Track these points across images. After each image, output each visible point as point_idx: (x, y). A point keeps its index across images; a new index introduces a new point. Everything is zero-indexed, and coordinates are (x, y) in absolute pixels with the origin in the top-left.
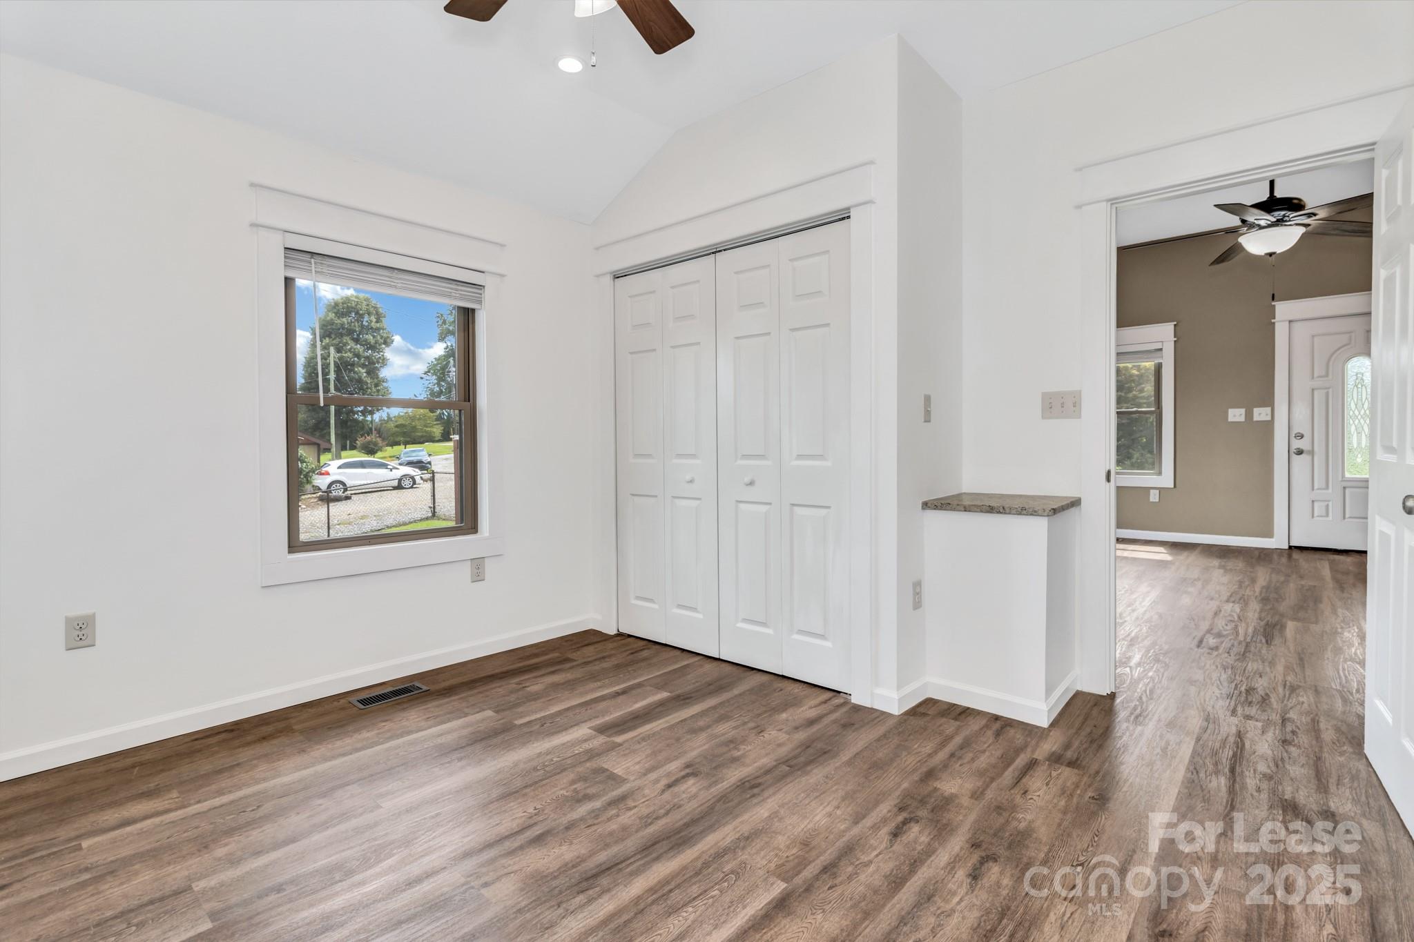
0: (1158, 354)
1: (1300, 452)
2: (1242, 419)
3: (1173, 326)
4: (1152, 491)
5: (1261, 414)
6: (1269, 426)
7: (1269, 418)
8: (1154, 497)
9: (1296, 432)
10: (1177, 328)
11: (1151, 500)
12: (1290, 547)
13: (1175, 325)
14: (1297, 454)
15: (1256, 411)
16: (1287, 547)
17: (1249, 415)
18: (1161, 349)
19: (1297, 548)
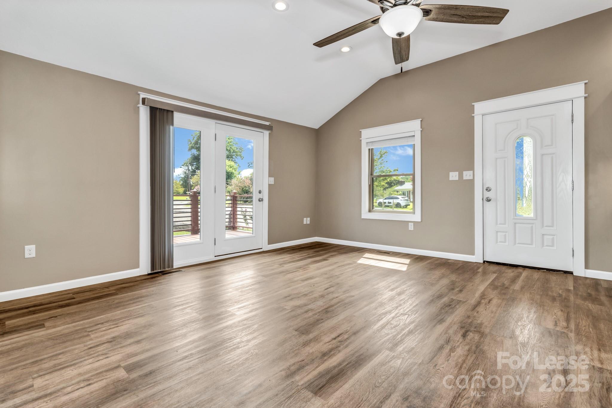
0: (412, 138)
1: (489, 200)
2: (457, 178)
3: (420, 121)
4: (410, 224)
5: (467, 175)
6: (471, 182)
7: (471, 178)
8: (411, 227)
9: (487, 187)
10: (422, 122)
11: (410, 229)
12: (484, 262)
13: (421, 121)
14: (487, 201)
15: (465, 173)
16: (482, 262)
17: (461, 176)
18: (414, 136)
19: (487, 262)
